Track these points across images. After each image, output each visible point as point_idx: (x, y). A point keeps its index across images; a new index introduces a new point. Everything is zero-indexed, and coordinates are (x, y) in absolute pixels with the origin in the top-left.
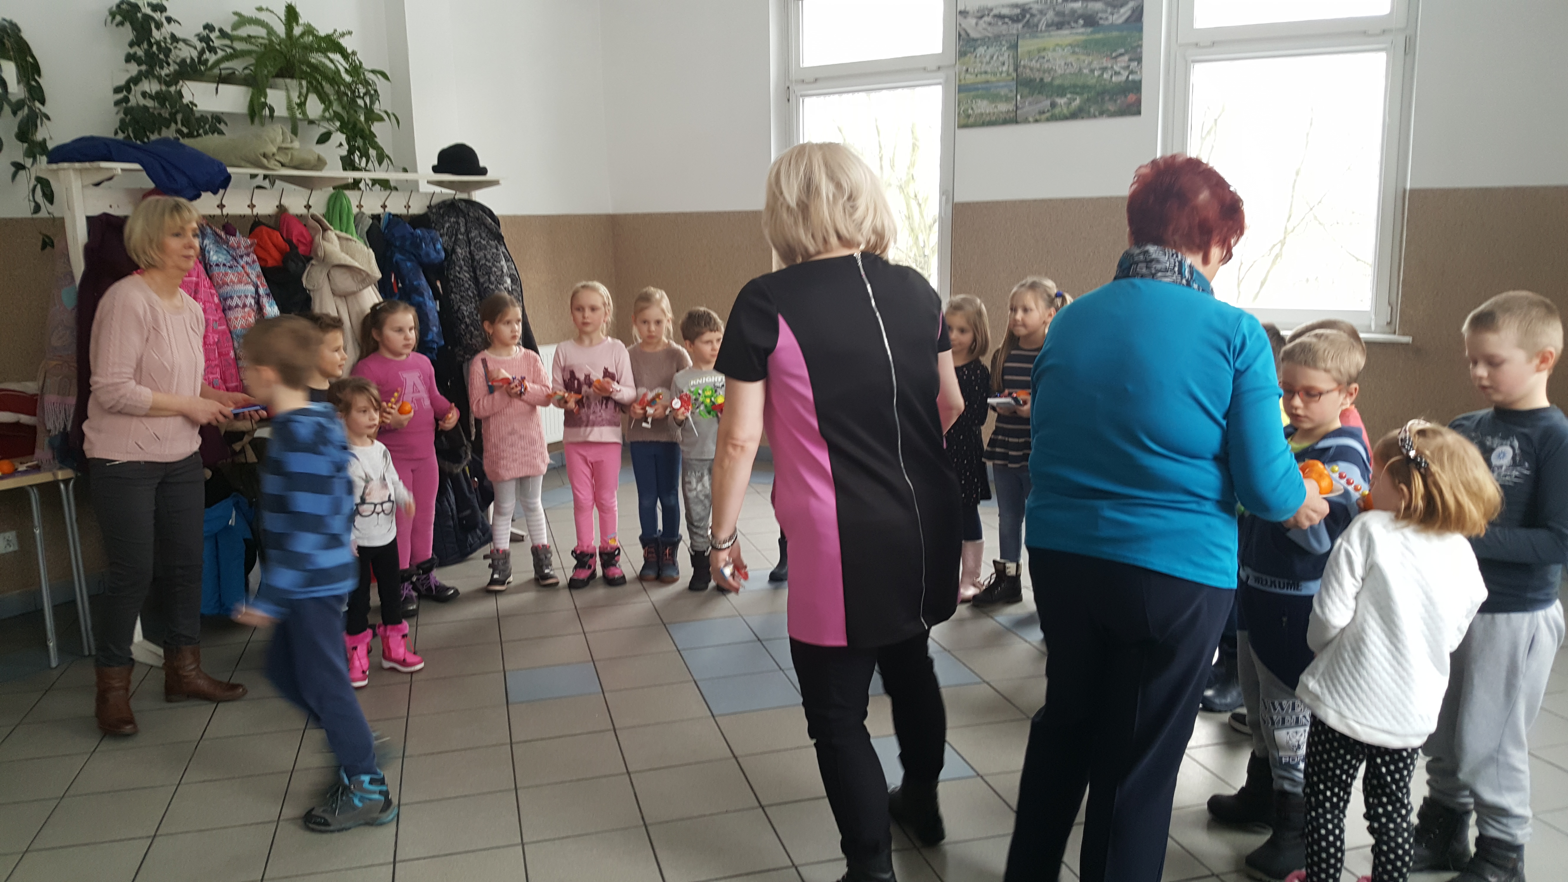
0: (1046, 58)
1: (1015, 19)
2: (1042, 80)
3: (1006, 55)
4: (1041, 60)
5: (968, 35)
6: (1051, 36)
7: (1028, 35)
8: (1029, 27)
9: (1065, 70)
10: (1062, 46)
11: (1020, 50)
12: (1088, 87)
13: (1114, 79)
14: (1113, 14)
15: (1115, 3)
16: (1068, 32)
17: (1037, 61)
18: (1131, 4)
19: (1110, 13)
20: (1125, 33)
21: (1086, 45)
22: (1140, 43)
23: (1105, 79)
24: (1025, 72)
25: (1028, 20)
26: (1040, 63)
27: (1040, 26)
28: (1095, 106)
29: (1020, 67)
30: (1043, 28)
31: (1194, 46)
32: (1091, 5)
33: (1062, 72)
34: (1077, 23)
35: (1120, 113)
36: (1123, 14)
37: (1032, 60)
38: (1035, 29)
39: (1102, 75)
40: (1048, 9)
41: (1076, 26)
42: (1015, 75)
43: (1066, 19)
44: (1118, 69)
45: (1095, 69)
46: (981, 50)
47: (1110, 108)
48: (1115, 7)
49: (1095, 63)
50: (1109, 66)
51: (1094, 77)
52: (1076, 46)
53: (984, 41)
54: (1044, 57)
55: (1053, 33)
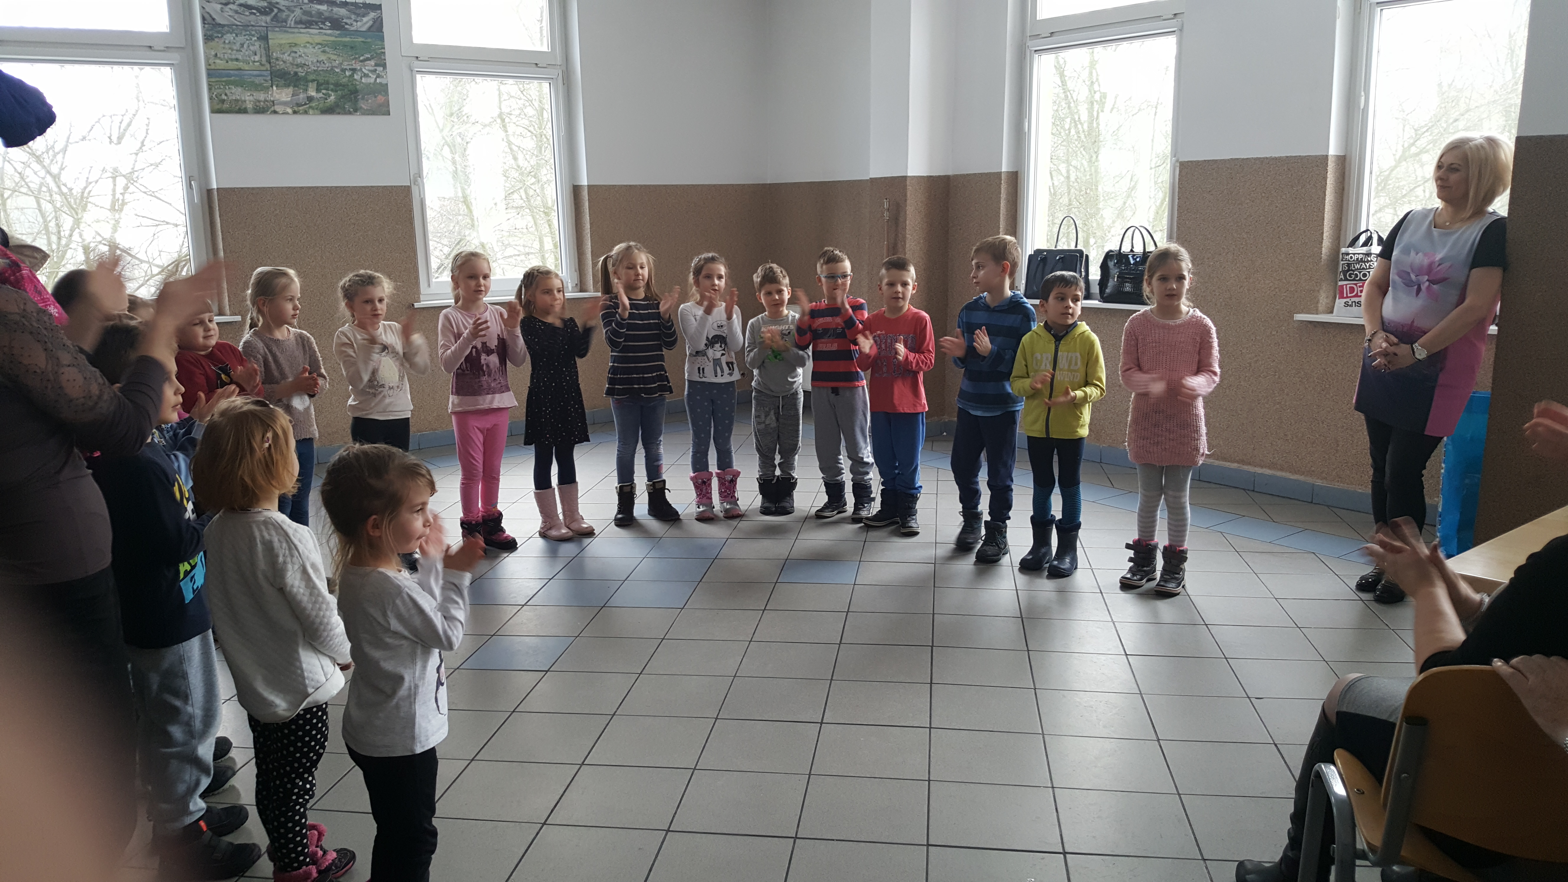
0: (299, 53)
1: (263, 12)
2: (296, 73)
3: (257, 44)
4: (293, 54)
5: (214, 19)
6: (301, 33)
7: (277, 29)
8: (277, 21)
9: (318, 67)
10: (312, 44)
11: (270, 42)
12: (341, 85)
13: (363, 80)
14: (357, 21)
15: (358, 11)
16: (317, 31)
17: (289, 55)
18: (372, 15)
19: (354, 20)
20: (369, 40)
21: (335, 46)
22: (383, 50)
23: (356, 80)
24: (278, 65)
25: (276, 14)
26: (293, 57)
27: (289, 22)
28: (349, 104)
29: (273, 59)
30: (293, 25)
31: (415, 59)
32: (335, 9)
33: (316, 68)
34: (325, 25)
35: (372, 112)
36: (366, 22)
37: (284, 53)
38: (284, 24)
39: (352, 76)
40: (295, 7)
41: (324, 27)
42: (268, 66)
43: (314, 19)
44: (366, 72)
45: (346, 69)
46: (229, 37)
47: (363, 106)
48: (358, 15)
49: (346, 63)
50: (359, 68)
51: (346, 76)
52: (326, 45)
53: (231, 28)
54: (296, 52)
55: (302, 30)
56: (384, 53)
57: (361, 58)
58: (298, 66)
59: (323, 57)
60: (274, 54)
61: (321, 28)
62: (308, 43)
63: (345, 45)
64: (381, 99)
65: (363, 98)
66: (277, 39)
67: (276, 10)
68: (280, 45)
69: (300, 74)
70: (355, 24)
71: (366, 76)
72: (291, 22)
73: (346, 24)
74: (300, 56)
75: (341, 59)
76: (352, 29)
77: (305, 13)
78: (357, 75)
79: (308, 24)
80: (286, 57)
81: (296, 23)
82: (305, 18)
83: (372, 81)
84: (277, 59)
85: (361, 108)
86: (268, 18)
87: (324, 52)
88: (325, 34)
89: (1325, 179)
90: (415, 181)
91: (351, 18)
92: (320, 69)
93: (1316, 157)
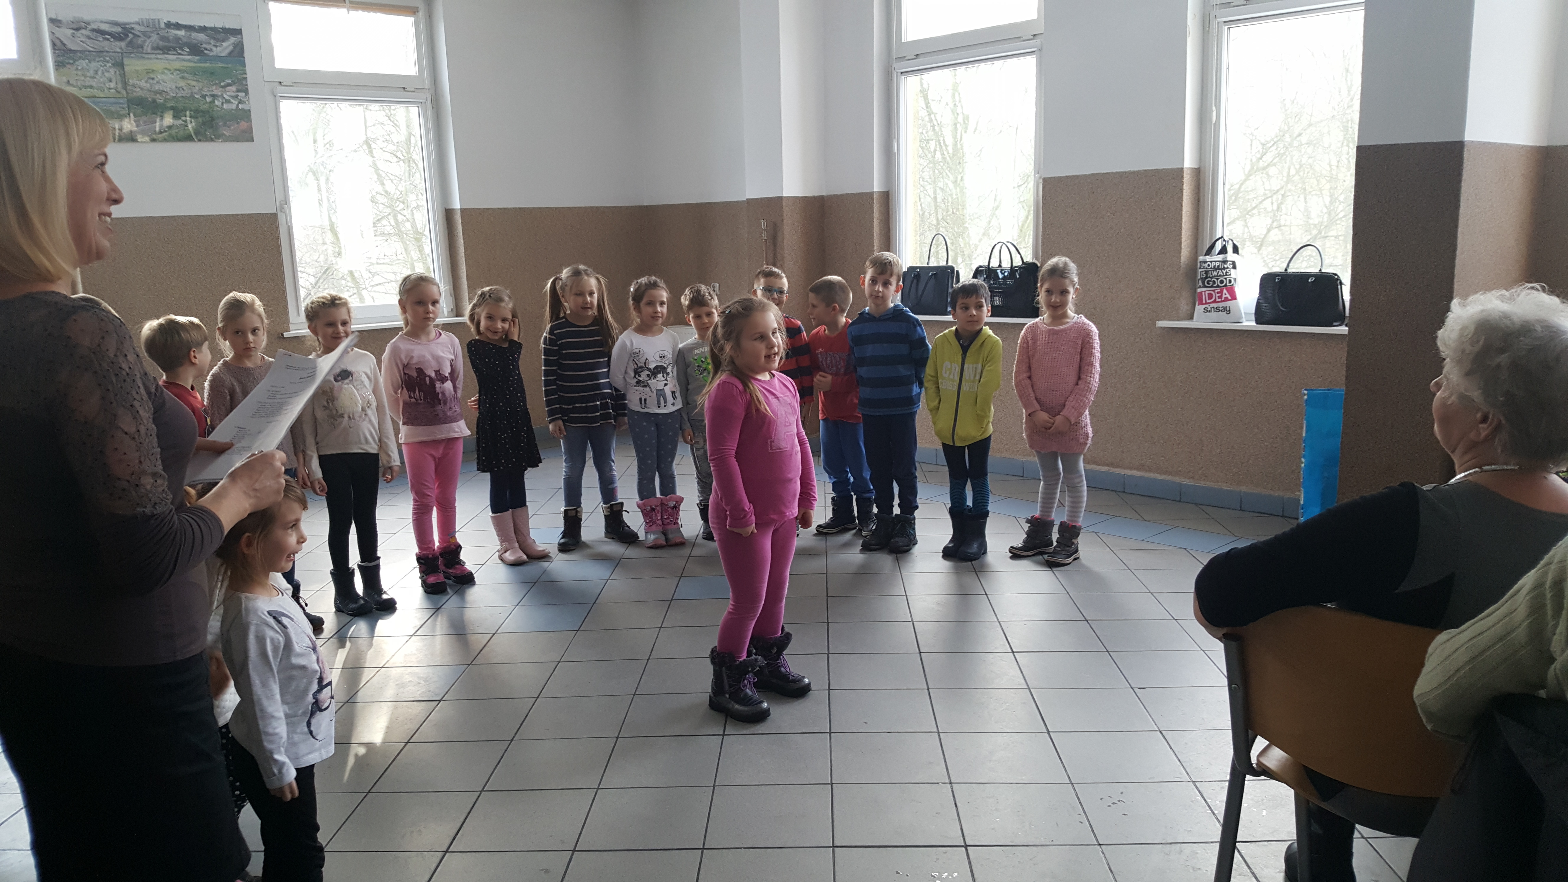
0: (156, 80)
1: (117, 37)
2: (153, 100)
3: (112, 71)
4: (151, 81)
5: (65, 45)
6: (158, 59)
7: (133, 55)
8: (133, 47)
9: (177, 93)
10: (170, 70)
11: (126, 68)
12: (202, 111)
13: (225, 106)
14: (216, 46)
15: (218, 36)
16: (175, 57)
17: (146, 82)
18: (233, 40)
19: (214, 45)
20: (230, 65)
21: (194, 72)
22: (245, 76)
23: (217, 106)
24: (135, 92)
25: (131, 40)
26: (150, 84)
27: (145, 47)
28: (211, 131)
29: (129, 85)
30: (149, 50)
31: (278, 84)
32: (194, 35)
33: (174, 95)
34: (183, 50)
35: (235, 139)
36: (225, 47)
37: (141, 80)
38: (141, 49)
39: (213, 102)
40: (152, 32)
41: (182, 53)
42: (124, 92)
43: (171, 44)
44: (228, 98)
45: (207, 95)
46: (83, 63)
47: (225, 133)
48: (217, 40)
49: (206, 89)
50: (220, 94)
51: (207, 103)
52: (184, 71)
53: (84, 54)
54: (153, 79)
55: (159, 56)
56: (245, 78)
57: (222, 84)
58: (156, 92)
59: (182, 84)
60: (131, 81)
61: (180, 54)
62: (166, 69)
63: (205, 71)
64: (243, 125)
65: (225, 125)
66: (133, 65)
67: (131, 36)
68: (137, 71)
69: (158, 101)
70: (214, 49)
71: (228, 102)
72: (148, 48)
73: (206, 49)
74: (158, 82)
75: (201, 84)
76: (211, 54)
77: (163, 38)
78: (219, 101)
79: (166, 50)
80: (143, 84)
81: (153, 48)
82: (161, 43)
83: (234, 107)
84: (134, 86)
85: (223, 134)
86: (123, 44)
87: (183, 78)
88: (184, 60)
89: (1182, 190)
90: (282, 208)
91: (210, 44)
92: (178, 95)
93: (1173, 169)
